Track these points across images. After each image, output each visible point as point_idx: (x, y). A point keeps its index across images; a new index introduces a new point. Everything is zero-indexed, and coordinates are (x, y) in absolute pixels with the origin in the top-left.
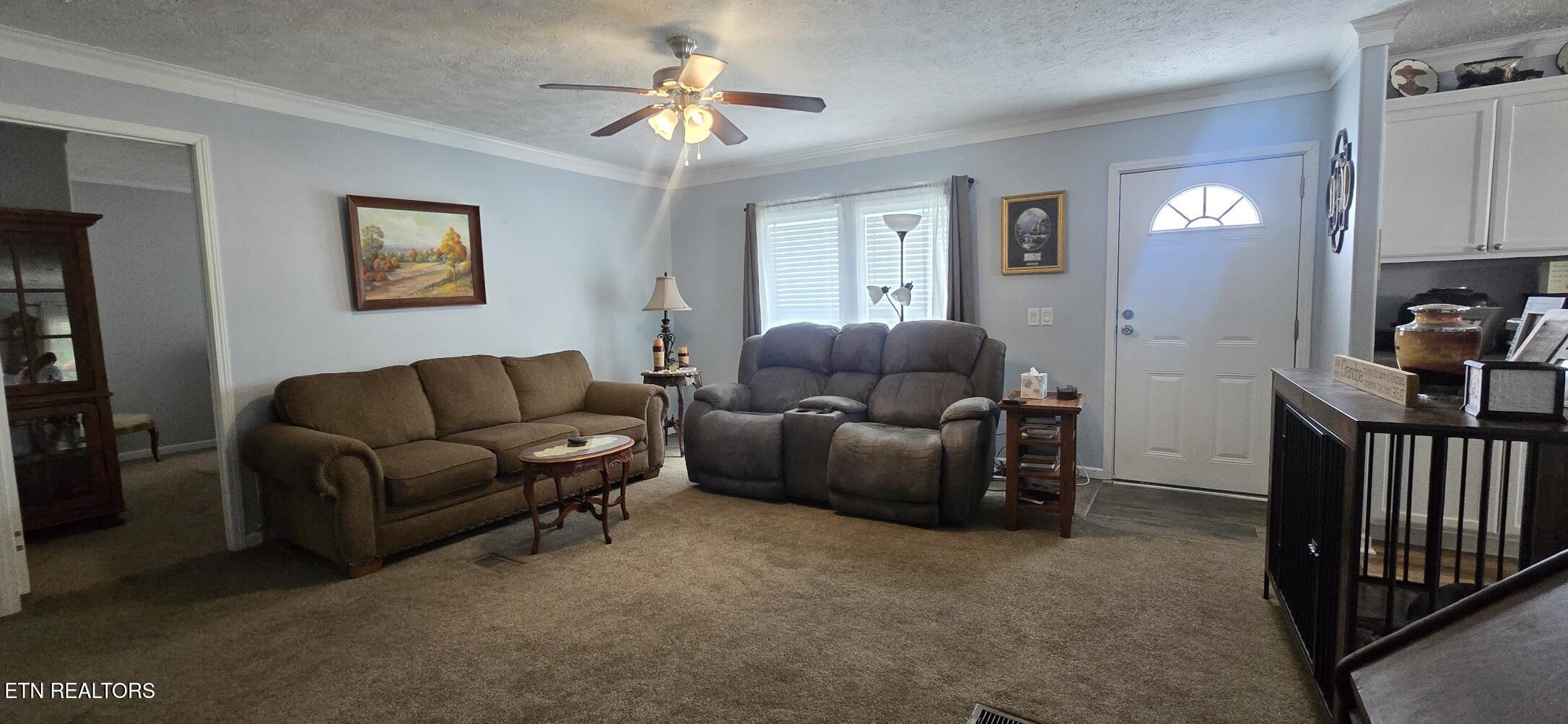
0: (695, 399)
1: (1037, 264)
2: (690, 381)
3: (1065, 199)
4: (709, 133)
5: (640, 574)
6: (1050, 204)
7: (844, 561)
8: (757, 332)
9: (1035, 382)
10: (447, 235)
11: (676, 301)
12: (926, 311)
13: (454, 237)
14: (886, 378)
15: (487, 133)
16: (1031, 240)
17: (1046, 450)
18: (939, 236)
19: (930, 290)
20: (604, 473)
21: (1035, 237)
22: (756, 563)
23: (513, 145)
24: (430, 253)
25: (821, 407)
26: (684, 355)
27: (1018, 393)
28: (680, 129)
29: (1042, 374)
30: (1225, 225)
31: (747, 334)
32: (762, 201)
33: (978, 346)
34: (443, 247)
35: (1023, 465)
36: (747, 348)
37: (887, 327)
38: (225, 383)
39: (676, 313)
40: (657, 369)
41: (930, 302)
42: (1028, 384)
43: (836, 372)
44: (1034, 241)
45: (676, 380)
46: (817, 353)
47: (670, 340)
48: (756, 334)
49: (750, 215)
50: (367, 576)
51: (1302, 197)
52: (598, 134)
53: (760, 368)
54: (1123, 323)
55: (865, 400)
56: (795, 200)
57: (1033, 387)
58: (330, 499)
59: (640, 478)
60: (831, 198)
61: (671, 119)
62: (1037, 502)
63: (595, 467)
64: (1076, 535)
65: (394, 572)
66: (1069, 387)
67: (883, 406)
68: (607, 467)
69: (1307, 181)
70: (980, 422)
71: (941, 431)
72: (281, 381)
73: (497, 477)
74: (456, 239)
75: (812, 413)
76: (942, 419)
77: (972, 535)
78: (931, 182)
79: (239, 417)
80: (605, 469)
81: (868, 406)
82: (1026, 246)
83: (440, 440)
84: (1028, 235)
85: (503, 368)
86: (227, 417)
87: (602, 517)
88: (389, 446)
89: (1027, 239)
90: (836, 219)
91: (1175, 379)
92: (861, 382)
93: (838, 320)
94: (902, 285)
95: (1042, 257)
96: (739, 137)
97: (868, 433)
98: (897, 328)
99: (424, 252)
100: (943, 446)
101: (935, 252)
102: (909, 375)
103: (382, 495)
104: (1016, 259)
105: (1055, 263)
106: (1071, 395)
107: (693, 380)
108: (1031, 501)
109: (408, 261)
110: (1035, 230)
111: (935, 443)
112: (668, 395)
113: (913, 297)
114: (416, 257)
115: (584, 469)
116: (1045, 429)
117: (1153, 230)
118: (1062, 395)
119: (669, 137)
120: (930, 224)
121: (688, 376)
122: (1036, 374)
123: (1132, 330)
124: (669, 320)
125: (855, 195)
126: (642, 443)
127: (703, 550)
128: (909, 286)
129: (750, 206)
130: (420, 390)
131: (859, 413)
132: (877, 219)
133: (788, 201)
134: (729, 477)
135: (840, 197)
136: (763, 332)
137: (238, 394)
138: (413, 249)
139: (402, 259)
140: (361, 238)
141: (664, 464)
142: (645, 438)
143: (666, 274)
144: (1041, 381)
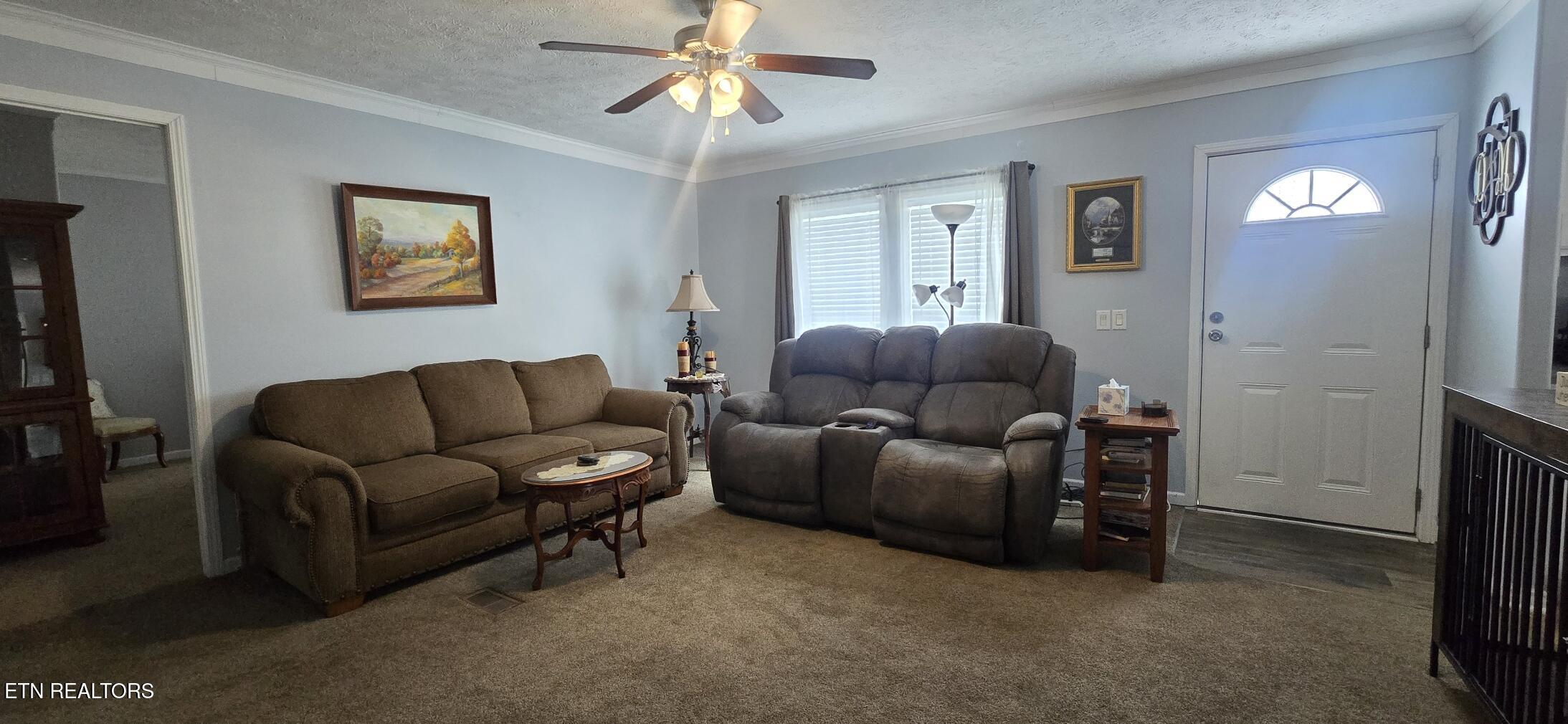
0: (722, 410)
1: (1108, 260)
2: (717, 388)
3: (1141, 186)
4: (738, 105)
5: (655, 620)
6: (1124, 192)
7: (895, 609)
8: (790, 335)
9: (1116, 396)
10: (454, 228)
11: (702, 301)
12: (978, 313)
13: (462, 230)
14: (935, 389)
15: (498, 117)
16: (1101, 233)
17: (1133, 478)
18: (995, 229)
19: (983, 291)
20: (617, 497)
21: (1106, 230)
22: (792, 608)
23: (527, 131)
24: (434, 247)
25: (864, 422)
26: (711, 360)
27: (1095, 408)
28: (705, 100)
29: (1123, 387)
30: (1336, 213)
31: (779, 337)
32: (796, 194)
33: (1043, 353)
34: (449, 241)
35: (1102, 493)
36: (779, 353)
37: (937, 331)
38: (201, 392)
39: (706, 314)
40: (682, 374)
41: (983, 304)
42: (1107, 398)
43: (879, 380)
44: (1105, 234)
45: (702, 387)
46: (858, 360)
47: (696, 343)
48: (789, 338)
49: (783, 208)
50: (346, 614)
51: (1435, 180)
52: (614, 110)
53: (794, 375)
54: (1210, 327)
55: (912, 411)
56: (832, 192)
57: (1113, 402)
58: (303, 526)
59: (661, 495)
60: (873, 188)
61: (695, 88)
62: (1123, 539)
63: (606, 490)
64: (1170, 580)
65: (377, 610)
66: (1156, 402)
67: (933, 420)
68: (620, 490)
69: (1442, 162)
70: (1051, 443)
71: (1005, 452)
72: (261, 389)
73: (498, 498)
74: (464, 232)
75: (853, 428)
76: (1006, 438)
77: (1043, 576)
78: (985, 169)
79: (216, 428)
80: (618, 492)
81: (915, 420)
82: (1095, 240)
83: (441, 455)
84: (1098, 228)
85: (514, 375)
86: (203, 428)
87: (615, 547)
88: (380, 462)
89: (1096, 232)
90: (878, 212)
91: (1275, 392)
92: (907, 393)
93: (879, 322)
94: (952, 284)
95: (1114, 252)
96: (772, 114)
97: (918, 453)
98: (948, 333)
99: (428, 247)
100: (1009, 470)
101: (989, 247)
102: (963, 385)
103: (364, 520)
104: (1083, 255)
105: (1130, 259)
106: (1159, 412)
107: (720, 387)
108: (1112, 536)
109: (410, 257)
110: (1106, 221)
111: (1000, 468)
112: (693, 404)
113: (965, 298)
114: (419, 252)
115: (594, 492)
116: (1131, 452)
117: (1248, 220)
118: (1148, 412)
119: (692, 108)
120: (984, 217)
121: (715, 383)
122: (1117, 386)
123: (1222, 335)
124: (695, 322)
125: (900, 185)
126: (664, 458)
127: (729, 589)
128: (962, 285)
129: (783, 199)
130: (419, 398)
131: (906, 428)
132: (925, 212)
133: (825, 192)
134: (759, 498)
135: (882, 187)
136: (797, 336)
137: (215, 404)
138: (416, 244)
139: (403, 254)
140: (358, 230)
141: (689, 479)
142: (667, 452)
143: (692, 272)
144: (1124, 395)
